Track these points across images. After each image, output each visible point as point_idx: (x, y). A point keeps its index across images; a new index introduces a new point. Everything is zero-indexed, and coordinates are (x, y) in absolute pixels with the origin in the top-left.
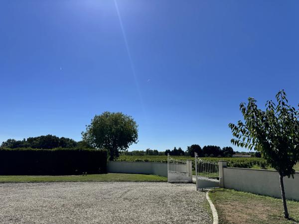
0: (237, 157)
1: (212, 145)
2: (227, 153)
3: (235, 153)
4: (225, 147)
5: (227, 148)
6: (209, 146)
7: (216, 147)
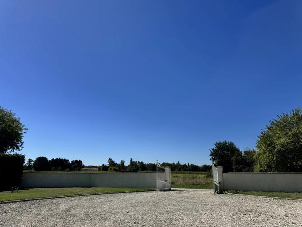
0: (86, 170)
1: (61, 158)
2: (75, 167)
3: (83, 167)
4: (75, 160)
5: (76, 161)
6: (57, 159)
7: (65, 160)
